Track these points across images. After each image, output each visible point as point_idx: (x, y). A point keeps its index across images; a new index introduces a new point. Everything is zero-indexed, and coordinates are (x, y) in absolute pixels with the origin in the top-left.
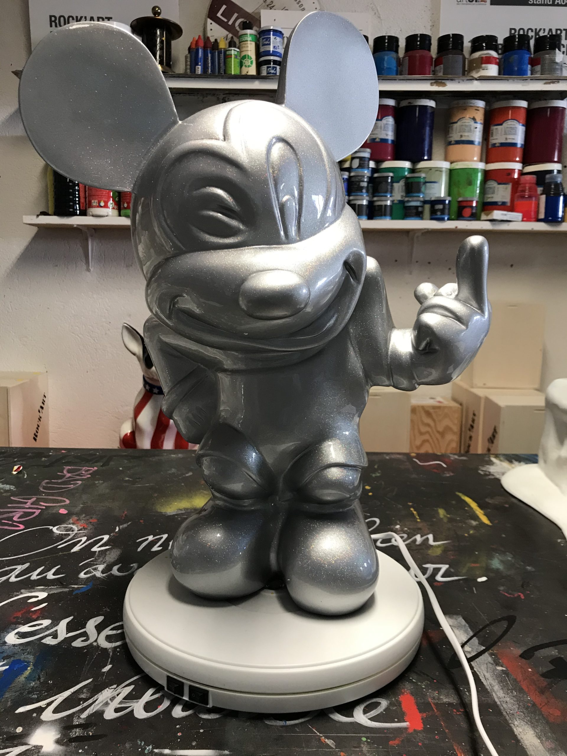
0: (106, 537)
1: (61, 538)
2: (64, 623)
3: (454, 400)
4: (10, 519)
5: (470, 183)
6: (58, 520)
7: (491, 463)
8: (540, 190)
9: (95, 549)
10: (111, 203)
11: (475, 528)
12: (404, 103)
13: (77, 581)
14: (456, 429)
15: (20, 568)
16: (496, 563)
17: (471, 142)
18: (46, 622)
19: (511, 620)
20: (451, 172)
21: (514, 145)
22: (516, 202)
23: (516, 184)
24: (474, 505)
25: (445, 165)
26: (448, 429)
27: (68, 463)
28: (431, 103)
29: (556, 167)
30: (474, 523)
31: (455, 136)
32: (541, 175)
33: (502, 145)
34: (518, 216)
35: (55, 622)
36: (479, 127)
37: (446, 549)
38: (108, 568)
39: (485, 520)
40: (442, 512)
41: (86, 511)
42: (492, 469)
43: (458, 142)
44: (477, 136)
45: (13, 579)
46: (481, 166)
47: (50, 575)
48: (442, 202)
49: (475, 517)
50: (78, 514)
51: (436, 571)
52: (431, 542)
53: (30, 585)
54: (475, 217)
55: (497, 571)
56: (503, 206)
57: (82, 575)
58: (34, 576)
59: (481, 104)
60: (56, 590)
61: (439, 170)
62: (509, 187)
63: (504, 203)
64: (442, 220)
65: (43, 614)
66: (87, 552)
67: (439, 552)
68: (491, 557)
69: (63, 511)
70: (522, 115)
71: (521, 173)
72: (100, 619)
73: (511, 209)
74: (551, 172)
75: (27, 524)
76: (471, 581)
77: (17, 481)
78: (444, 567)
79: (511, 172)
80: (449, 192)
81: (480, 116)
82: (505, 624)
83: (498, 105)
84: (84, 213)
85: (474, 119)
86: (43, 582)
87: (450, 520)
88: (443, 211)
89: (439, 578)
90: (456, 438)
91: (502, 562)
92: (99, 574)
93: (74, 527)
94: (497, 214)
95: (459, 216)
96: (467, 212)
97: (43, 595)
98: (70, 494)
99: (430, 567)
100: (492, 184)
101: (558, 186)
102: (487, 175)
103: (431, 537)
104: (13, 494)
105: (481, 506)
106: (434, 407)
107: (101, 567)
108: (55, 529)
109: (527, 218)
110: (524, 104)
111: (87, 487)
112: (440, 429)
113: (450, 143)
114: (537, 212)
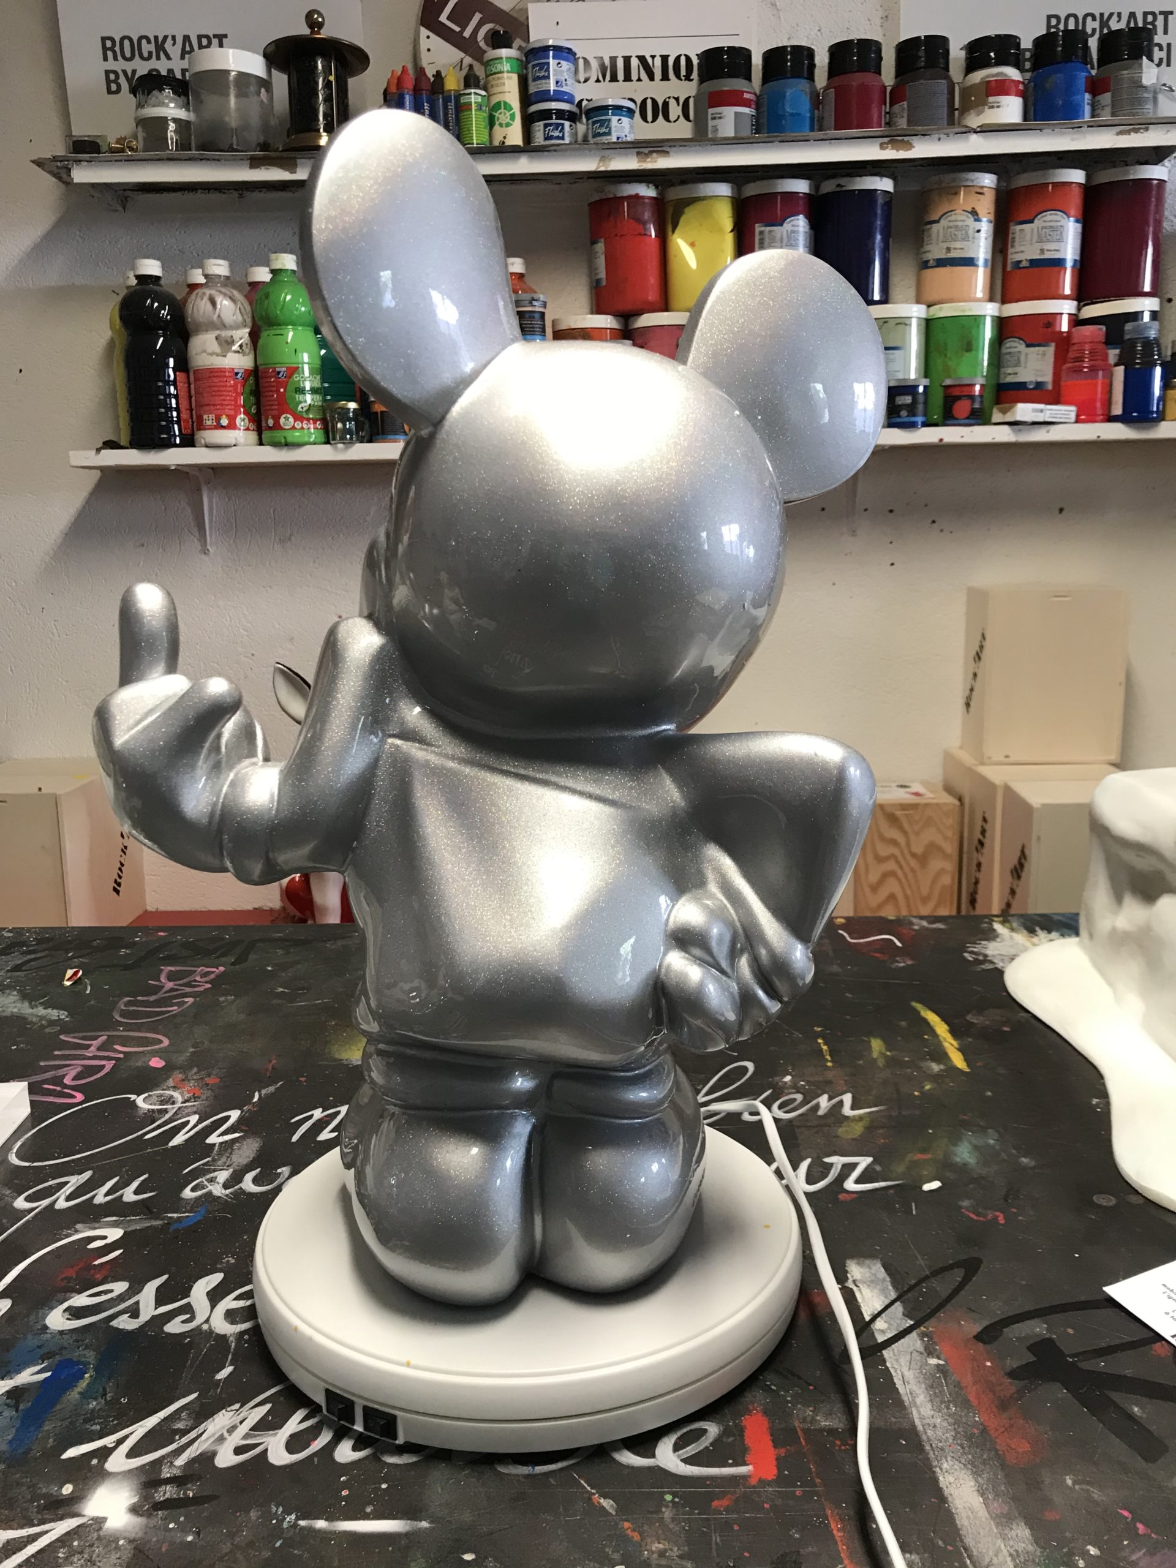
0: (235, 1115)
1: (151, 1117)
2: (150, 1289)
3: (949, 789)
4: (58, 1081)
5: (969, 346)
6: (146, 1081)
7: (991, 935)
8: (1113, 354)
9: (213, 1139)
10: (241, 420)
11: (935, 1078)
12: (829, 187)
13: (177, 1203)
14: (950, 848)
15: (75, 1181)
16: (964, 1153)
17: (970, 262)
18: (120, 1287)
19: (971, 1267)
20: (929, 324)
21: (1059, 263)
22: (1067, 381)
23: (1064, 344)
24: (941, 1029)
25: (916, 312)
26: (932, 848)
27: (170, 960)
28: (885, 184)
29: (1146, 305)
30: (936, 1067)
31: (935, 252)
32: (1115, 324)
33: (1034, 263)
34: (1068, 412)
35: (136, 1288)
36: (986, 227)
37: (872, 1125)
38: (237, 1178)
39: (958, 1061)
40: (877, 1045)
41: (200, 1061)
42: (992, 949)
43: (941, 263)
44: (982, 248)
45: (62, 1204)
46: (991, 310)
47: (129, 1195)
48: (911, 389)
49: (941, 1055)
50: (184, 1068)
51: (849, 1168)
52: (847, 1111)
53: (91, 1214)
54: (979, 417)
55: (963, 1168)
56: (1036, 393)
57: (188, 1193)
58: (100, 1196)
59: (988, 180)
60: (138, 1224)
61: (902, 322)
62: (1050, 350)
63: (1039, 385)
64: (910, 426)
65: (113, 1272)
66: (198, 1146)
67: (858, 1129)
68: (955, 1140)
69: (156, 1063)
70: (1075, 200)
71: (1076, 321)
72: (218, 1277)
73: (1054, 397)
74: (1136, 316)
75: (90, 1092)
76: (909, 1191)
77: (72, 1000)
78: (864, 1162)
79: (1050, 319)
80: (927, 369)
81: (986, 206)
82: (958, 1275)
83: (1025, 180)
84: (189, 441)
85: (974, 213)
86: (116, 1209)
87: (891, 1062)
88: (912, 409)
89: (850, 1185)
90: (950, 866)
91: (976, 1148)
92: (218, 1190)
93: (177, 1095)
94: (1024, 411)
95: (948, 418)
96: (962, 408)
97: (114, 1234)
98: (169, 1026)
99: (837, 1161)
100: (1015, 346)
101: (1150, 345)
102: (1004, 327)
103: (847, 1099)
104: (65, 1028)
105: (954, 1032)
106: (904, 807)
107: (223, 1176)
108: (140, 1101)
109: (1085, 415)
110: (1077, 176)
111: (205, 1008)
112: (918, 849)
113: (925, 265)
114: (1108, 403)
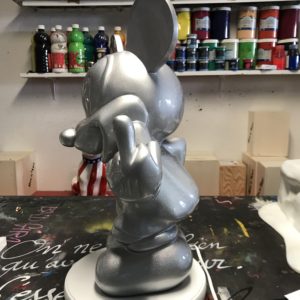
0: (59, 246)
1: (38, 246)
2: (37, 292)
3: (244, 162)
4: (14, 236)
5: (250, 50)
6: (37, 237)
7: (255, 201)
8: (286, 52)
9: (54, 252)
10: (64, 66)
11: (241, 239)
12: (214, 9)
13: (44, 269)
14: (244, 178)
15: (18, 263)
16: (248, 259)
17: (250, 29)
18: (29, 292)
19: (250, 289)
20: (239, 44)
21: (273, 29)
22: (274, 59)
23: (274, 50)
24: (242, 226)
25: (236, 41)
26: (239, 178)
27: (43, 205)
28: (229, 9)
29: (295, 41)
30: (241, 236)
31: (241, 26)
32: (287, 46)
33: (266, 29)
34: (274, 67)
35: (33, 292)
36: (254, 20)
37: (224, 251)
38: (60, 263)
39: (247, 234)
40: (226, 230)
41: (51, 232)
42: (255, 205)
43: (243, 29)
44: (253, 25)
45: (15, 269)
46: (255, 41)
47: (32, 267)
48: (235, 61)
49: (242, 233)
50: (47, 233)
51: (218, 263)
52: (218, 247)
53: (22, 272)
54: (252, 68)
55: (248, 263)
57: (47, 267)
58: (24, 267)
59: (255, 8)
60: (34, 275)
61: (233, 44)
62: (270, 52)
63: (268, 60)
64: (234, 70)
65: (28, 288)
66: (50, 254)
67: (221, 252)
68: (246, 255)
69: (40, 232)
71: (277, 44)
72: (54, 290)
73: (271, 63)
74: (292, 43)
75: (22, 240)
76: (234, 269)
77: (17, 215)
78: (222, 261)
79: (271, 43)
80: (239, 56)
81: (254, 15)
82: (246, 292)
83: (264, 8)
84: (51, 71)
85: (251, 16)
86: (29, 271)
87: (229, 235)
88: (235, 66)
89: (219, 267)
90: (244, 182)
92: (55, 266)
93: (45, 241)
94: (264, 66)
95: (244, 68)
96: (248, 66)
97: (28, 277)
98: (42, 222)
99: (215, 261)
100: (261, 50)
101: (296, 51)
102: (259, 45)
103: (218, 244)
104: (16, 223)
105: (246, 227)
106: (233, 167)
107: (56, 262)
108: (35, 242)
109: (279, 68)
110: (277, 8)
112: (236, 178)
113: (239, 29)
114: (285, 64)
